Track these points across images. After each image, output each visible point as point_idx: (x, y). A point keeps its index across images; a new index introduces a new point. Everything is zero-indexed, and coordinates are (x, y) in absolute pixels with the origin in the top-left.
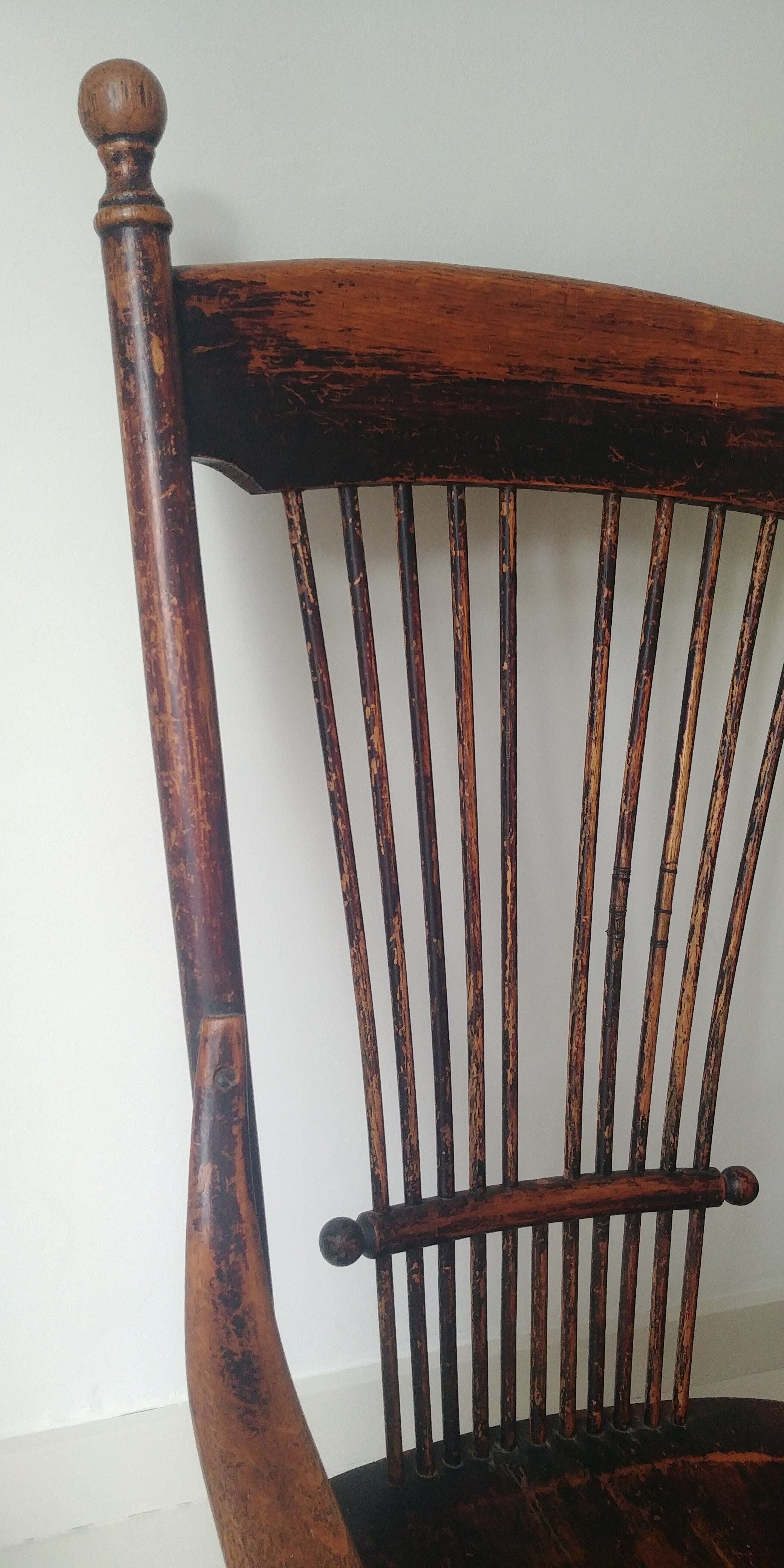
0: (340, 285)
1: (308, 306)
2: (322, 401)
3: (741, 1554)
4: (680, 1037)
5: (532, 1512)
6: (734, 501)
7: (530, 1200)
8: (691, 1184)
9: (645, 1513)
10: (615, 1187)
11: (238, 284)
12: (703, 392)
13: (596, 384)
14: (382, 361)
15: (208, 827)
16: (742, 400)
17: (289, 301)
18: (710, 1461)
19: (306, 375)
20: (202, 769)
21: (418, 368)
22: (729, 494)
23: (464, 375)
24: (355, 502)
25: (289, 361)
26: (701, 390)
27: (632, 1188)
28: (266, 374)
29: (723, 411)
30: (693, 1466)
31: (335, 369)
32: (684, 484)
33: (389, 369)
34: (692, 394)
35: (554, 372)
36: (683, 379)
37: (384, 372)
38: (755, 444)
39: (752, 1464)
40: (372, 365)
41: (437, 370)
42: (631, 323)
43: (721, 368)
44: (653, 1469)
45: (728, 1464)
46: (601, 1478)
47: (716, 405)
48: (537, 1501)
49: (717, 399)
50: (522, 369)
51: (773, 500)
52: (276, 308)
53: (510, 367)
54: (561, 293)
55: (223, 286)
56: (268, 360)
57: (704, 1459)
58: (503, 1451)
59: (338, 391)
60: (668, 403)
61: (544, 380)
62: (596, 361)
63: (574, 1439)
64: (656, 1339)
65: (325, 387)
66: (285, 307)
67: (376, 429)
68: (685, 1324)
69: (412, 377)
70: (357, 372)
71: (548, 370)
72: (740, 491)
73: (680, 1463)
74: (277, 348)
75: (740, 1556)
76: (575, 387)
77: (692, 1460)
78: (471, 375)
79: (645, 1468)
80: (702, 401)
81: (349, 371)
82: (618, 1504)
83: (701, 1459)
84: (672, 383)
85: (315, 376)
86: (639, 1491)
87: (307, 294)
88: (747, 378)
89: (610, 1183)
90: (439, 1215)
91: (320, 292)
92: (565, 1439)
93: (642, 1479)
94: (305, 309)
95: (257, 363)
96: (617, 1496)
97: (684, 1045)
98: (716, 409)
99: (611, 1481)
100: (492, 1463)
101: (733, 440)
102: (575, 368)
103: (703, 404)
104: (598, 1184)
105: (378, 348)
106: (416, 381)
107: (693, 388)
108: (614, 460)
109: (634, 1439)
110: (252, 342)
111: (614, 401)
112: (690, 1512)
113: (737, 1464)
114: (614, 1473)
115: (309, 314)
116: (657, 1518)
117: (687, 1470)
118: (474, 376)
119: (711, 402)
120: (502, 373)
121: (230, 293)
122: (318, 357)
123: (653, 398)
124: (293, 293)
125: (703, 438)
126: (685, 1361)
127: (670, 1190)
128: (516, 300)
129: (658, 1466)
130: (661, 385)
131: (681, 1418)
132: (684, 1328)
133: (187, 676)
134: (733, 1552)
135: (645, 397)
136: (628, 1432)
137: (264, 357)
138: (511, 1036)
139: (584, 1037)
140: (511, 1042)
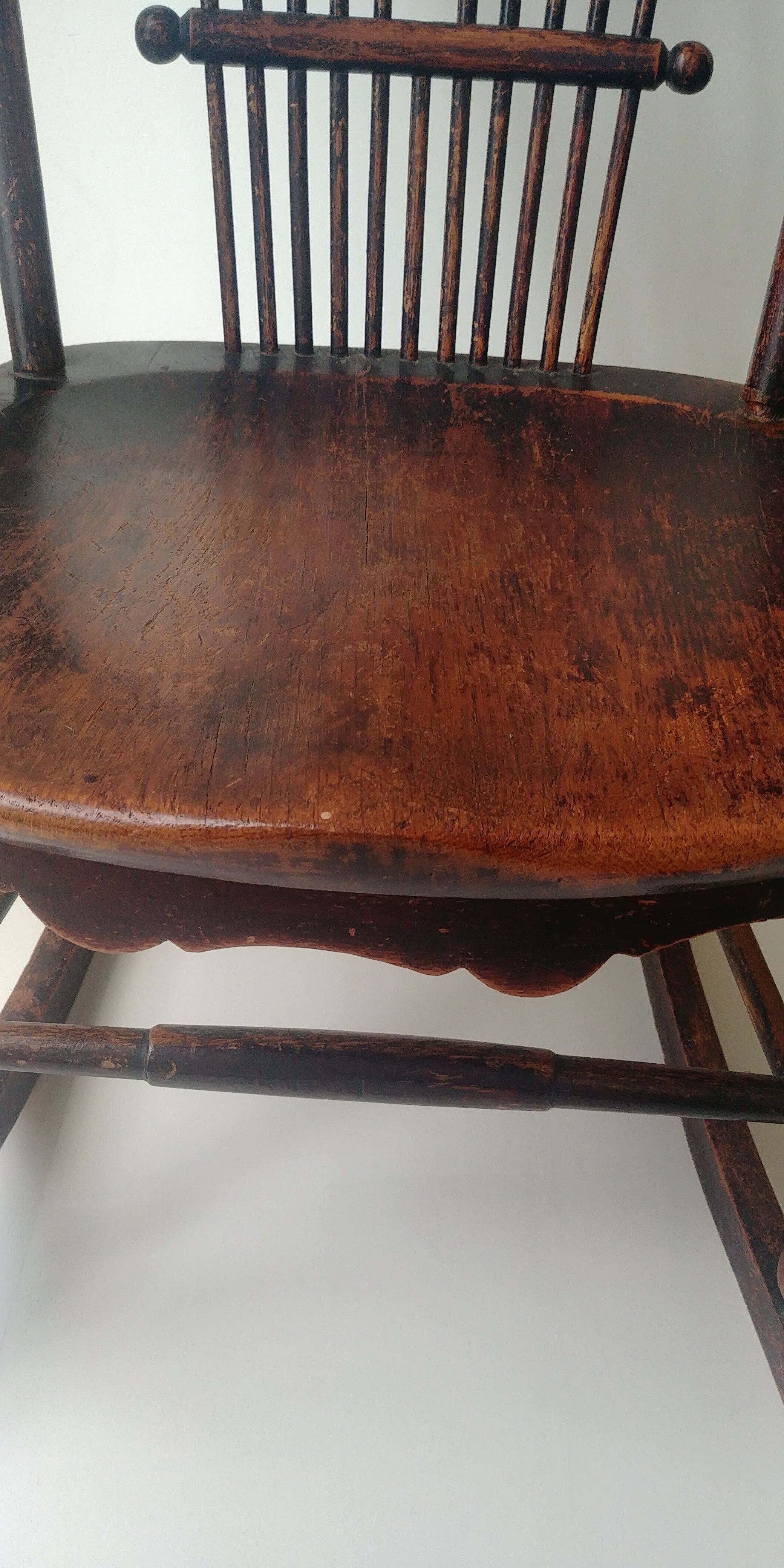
3: (559, 454)
5: (353, 390)
9: (478, 415)
30: (562, 395)
44: (515, 391)
45: (605, 400)
46: (449, 385)
48: (365, 385)
58: (364, 357)
63: (449, 364)
68: (597, 245)
73: (549, 392)
75: (556, 454)
79: (506, 388)
82: (454, 404)
83: (575, 392)
86: (485, 401)
92: (439, 363)
93: (496, 395)
96: (458, 399)
99: (459, 389)
112: (530, 423)
114: (467, 385)
116: (489, 420)
117: (553, 397)
126: (592, 294)
129: (522, 389)
131: (580, 366)
134: (552, 451)
136: (515, 370)
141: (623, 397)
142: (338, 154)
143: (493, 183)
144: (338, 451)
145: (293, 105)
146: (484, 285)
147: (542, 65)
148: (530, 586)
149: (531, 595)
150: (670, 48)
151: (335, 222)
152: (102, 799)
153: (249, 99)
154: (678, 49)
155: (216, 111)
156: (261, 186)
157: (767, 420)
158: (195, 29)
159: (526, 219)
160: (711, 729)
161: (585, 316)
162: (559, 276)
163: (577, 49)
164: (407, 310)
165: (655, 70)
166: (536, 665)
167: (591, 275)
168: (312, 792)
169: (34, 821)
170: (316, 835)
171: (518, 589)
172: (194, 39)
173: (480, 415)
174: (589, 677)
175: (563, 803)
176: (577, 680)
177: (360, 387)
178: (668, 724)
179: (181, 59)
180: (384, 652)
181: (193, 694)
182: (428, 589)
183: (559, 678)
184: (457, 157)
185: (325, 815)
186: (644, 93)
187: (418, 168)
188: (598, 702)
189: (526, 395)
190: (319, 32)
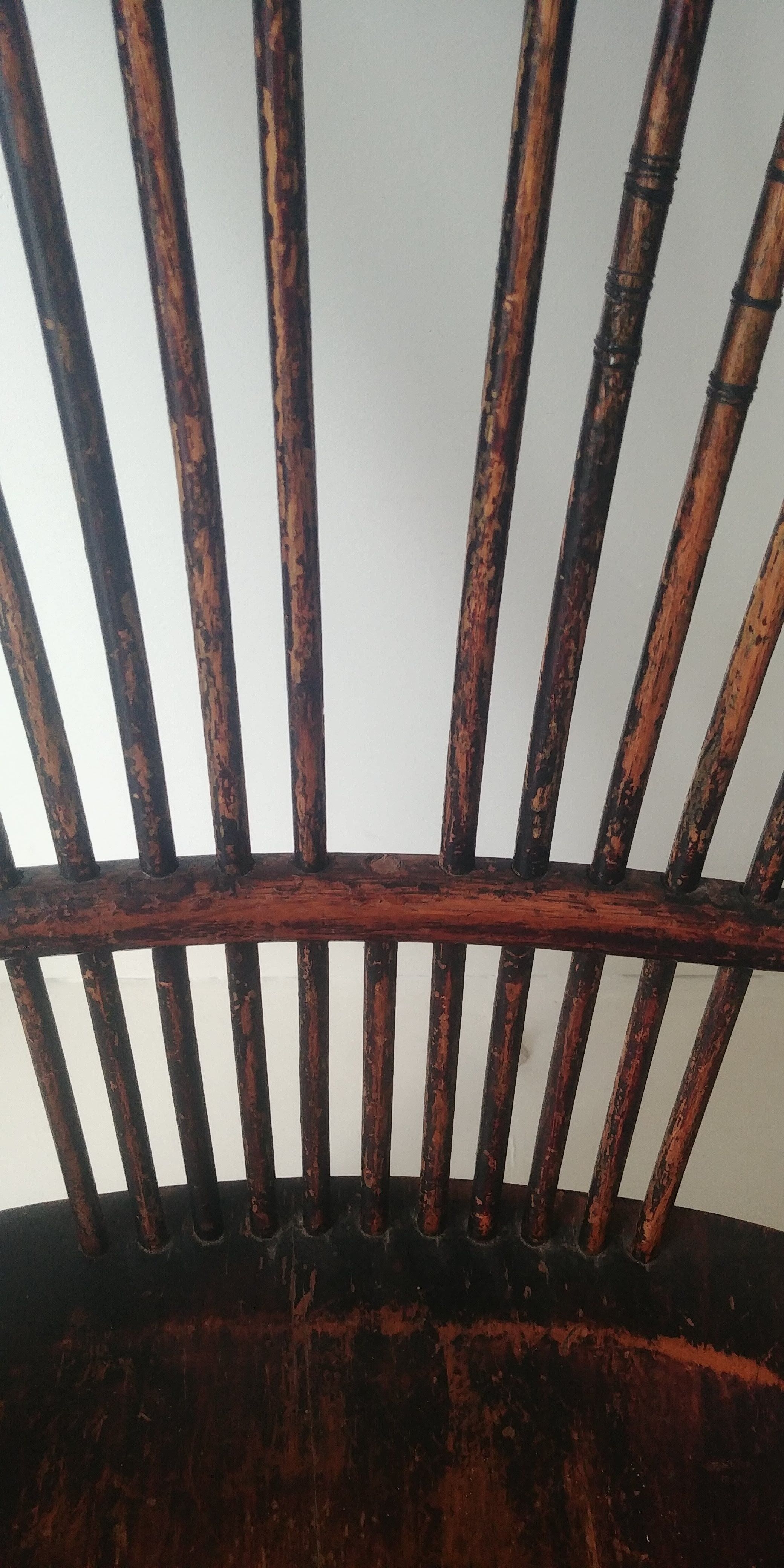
3: (628, 1550)
4: (751, 630)
5: (290, 1363)
7: (334, 904)
8: (717, 927)
9: (492, 1417)
10: (536, 904)
18: (657, 1353)
27: (575, 913)
30: (621, 1352)
39: (735, 1381)
44: (546, 1339)
45: (689, 1368)
46: (442, 1330)
48: (309, 1346)
57: (650, 1343)
58: (304, 1232)
63: (437, 1238)
64: (610, 1142)
68: (674, 1133)
73: (600, 1341)
75: (623, 1552)
77: (626, 1340)
79: (532, 1332)
82: (453, 1388)
83: (642, 1343)
86: (500, 1373)
89: (527, 895)
90: (119, 907)
92: (421, 1234)
93: (517, 1351)
96: (457, 1372)
97: (755, 650)
99: (457, 1341)
100: (272, 1251)
104: (500, 894)
109: (543, 1268)
112: (576, 1437)
113: (706, 1374)
114: (470, 1327)
116: (509, 1432)
117: (607, 1356)
126: (664, 1184)
127: (663, 930)
129: (557, 1333)
131: (643, 1254)
132: (672, 1137)
134: (616, 1541)
136: (541, 1249)
138: (293, 582)
139: (494, 602)
140: (295, 593)
142: (245, 1031)
143: (504, 1056)
146: (492, 1163)
151: (247, 1103)
153: (89, 987)
156: (119, 1081)
159: (560, 1095)
173: (495, 1417)
184: (443, 1027)
189: (564, 1350)
190: (202, 913)
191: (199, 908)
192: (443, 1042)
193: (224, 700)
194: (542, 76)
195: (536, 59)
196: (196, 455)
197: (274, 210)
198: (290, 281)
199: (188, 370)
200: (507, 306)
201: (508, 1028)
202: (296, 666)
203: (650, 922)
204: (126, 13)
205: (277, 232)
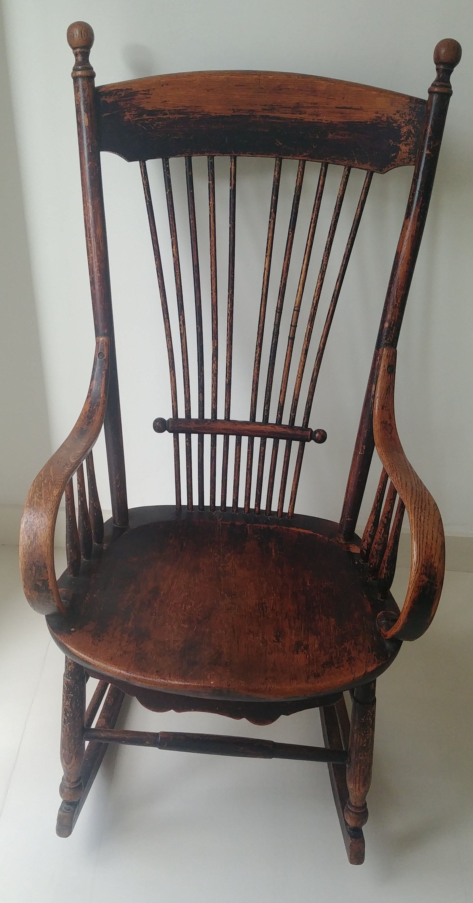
0: (163, 85)
1: (149, 94)
2: (153, 128)
6: (329, 161)
11: (122, 90)
12: (319, 116)
13: (271, 115)
14: (179, 112)
15: (99, 275)
16: (336, 119)
17: (141, 94)
19: (147, 120)
20: (97, 256)
21: (194, 113)
22: (328, 158)
23: (213, 115)
24: (168, 164)
25: (140, 115)
26: (318, 115)
28: (131, 121)
29: (327, 124)
31: (159, 116)
32: (307, 154)
33: (182, 114)
34: (315, 117)
35: (253, 111)
36: (309, 111)
37: (179, 116)
38: (339, 137)
40: (174, 114)
41: (202, 113)
42: (288, 89)
43: (328, 105)
46: (247, 525)
47: (324, 121)
48: (221, 525)
49: (325, 118)
50: (239, 110)
51: (346, 161)
52: (136, 97)
53: (233, 110)
54: (258, 79)
55: (115, 92)
56: (132, 116)
59: (160, 124)
60: (303, 121)
61: (248, 114)
62: (272, 105)
65: (154, 123)
66: (140, 96)
67: (175, 137)
69: (191, 117)
70: (168, 117)
71: (250, 110)
72: (332, 157)
74: (136, 111)
76: (262, 116)
77: (284, 527)
78: (217, 114)
79: (265, 526)
80: (318, 120)
81: (165, 117)
83: (287, 528)
84: (305, 113)
85: (151, 120)
87: (149, 90)
88: (339, 110)
89: (264, 425)
91: (154, 89)
93: (262, 529)
94: (148, 96)
95: (128, 116)
98: (324, 123)
99: (250, 527)
101: (330, 136)
102: (262, 109)
103: (318, 121)
104: (260, 425)
105: (178, 107)
106: (192, 118)
107: (315, 115)
108: (277, 145)
110: (126, 110)
111: (278, 121)
112: (272, 540)
113: (299, 533)
114: (253, 524)
115: (149, 98)
116: (259, 538)
118: (218, 115)
119: (322, 120)
120: (231, 112)
121: (118, 94)
122: (151, 113)
123: (296, 119)
124: (143, 91)
125: (317, 135)
128: (238, 84)
130: (300, 114)
133: (93, 225)
135: (292, 119)
137: (130, 115)
138: (228, 366)
139: (258, 370)
140: (228, 368)
141: (302, 531)
142: (213, 456)
143: (261, 465)
144: (212, 551)
145: (200, 443)
146: (259, 492)
147: (275, 435)
148: (266, 607)
149: (266, 611)
150: (314, 431)
151: (212, 475)
152: (161, 676)
153: (186, 442)
154: (316, 432)
155: (176, 445)
156: (189, 465)
157: (344, 543)
158: (171, 426)
159: (271, 475)
160: (306, 657)
161: (290, 502)
162: (282, 492)
163: (286, 432)
164: (234, 498)
165: (309, 438)
166: (265, 637)
167: (292, 491)
168: (209, 677)
169: (145, 681)
170: (210, 687)
171: (263, 609)
172: (171, 428)
173: (257, 536)
174: (278, 641)
175: (267, 679)
176: (275, 642)
177: (219, 526)
178: (296, 656)
179: (166, 431)
180: (226, 634)
181: (179, 647)
182: (238, 610)
183: (270, 641)
184: (250, 457)
185: (212, 683)
186: (306, 443)
187: (238, 460)
188: (279, 649)
189: (271, 528)
190: (208, 425)
191: (208, 424)
192: (249, 461)
193: (216, 386)
194: (264, 298)
195: (263, 295)
196: (216, 345)
197: (229, 313)
198: (230, 322)
199: (216, 333)
200: (260, 326)
201: (261, 458)
202: (227, 380)
203: (285, 430)
204: (213, 289)
205: (229, 315)
